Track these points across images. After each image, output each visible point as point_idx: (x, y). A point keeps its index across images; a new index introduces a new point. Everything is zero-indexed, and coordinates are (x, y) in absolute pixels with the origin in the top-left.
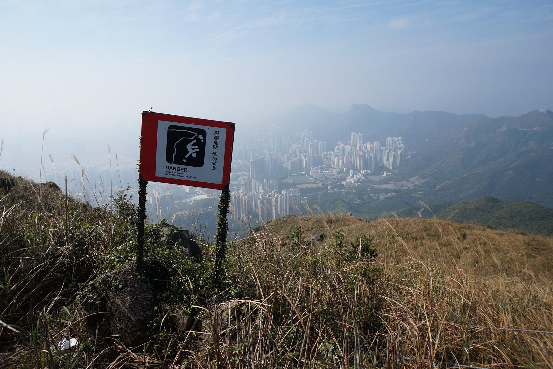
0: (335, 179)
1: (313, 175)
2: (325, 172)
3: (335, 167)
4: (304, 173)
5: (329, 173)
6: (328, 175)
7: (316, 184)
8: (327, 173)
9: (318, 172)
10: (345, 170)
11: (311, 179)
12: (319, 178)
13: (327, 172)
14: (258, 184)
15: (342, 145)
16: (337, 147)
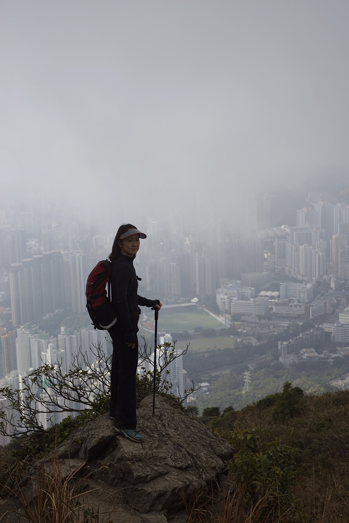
0: (299, 317)
1: (227, 307)
2: (269, 293)
3: (300, 278)
4: (195, 300)
5: (279, 297)
6: (276, 304)
7: (238, 334)
8: (272, 297)
9: (243, 297)
10: (333, 285)
11: (221, 319)
12: (249, 315)
13: (275, 294)
14: (39, 343)
15: (321, 203)
16: (305, 209)
